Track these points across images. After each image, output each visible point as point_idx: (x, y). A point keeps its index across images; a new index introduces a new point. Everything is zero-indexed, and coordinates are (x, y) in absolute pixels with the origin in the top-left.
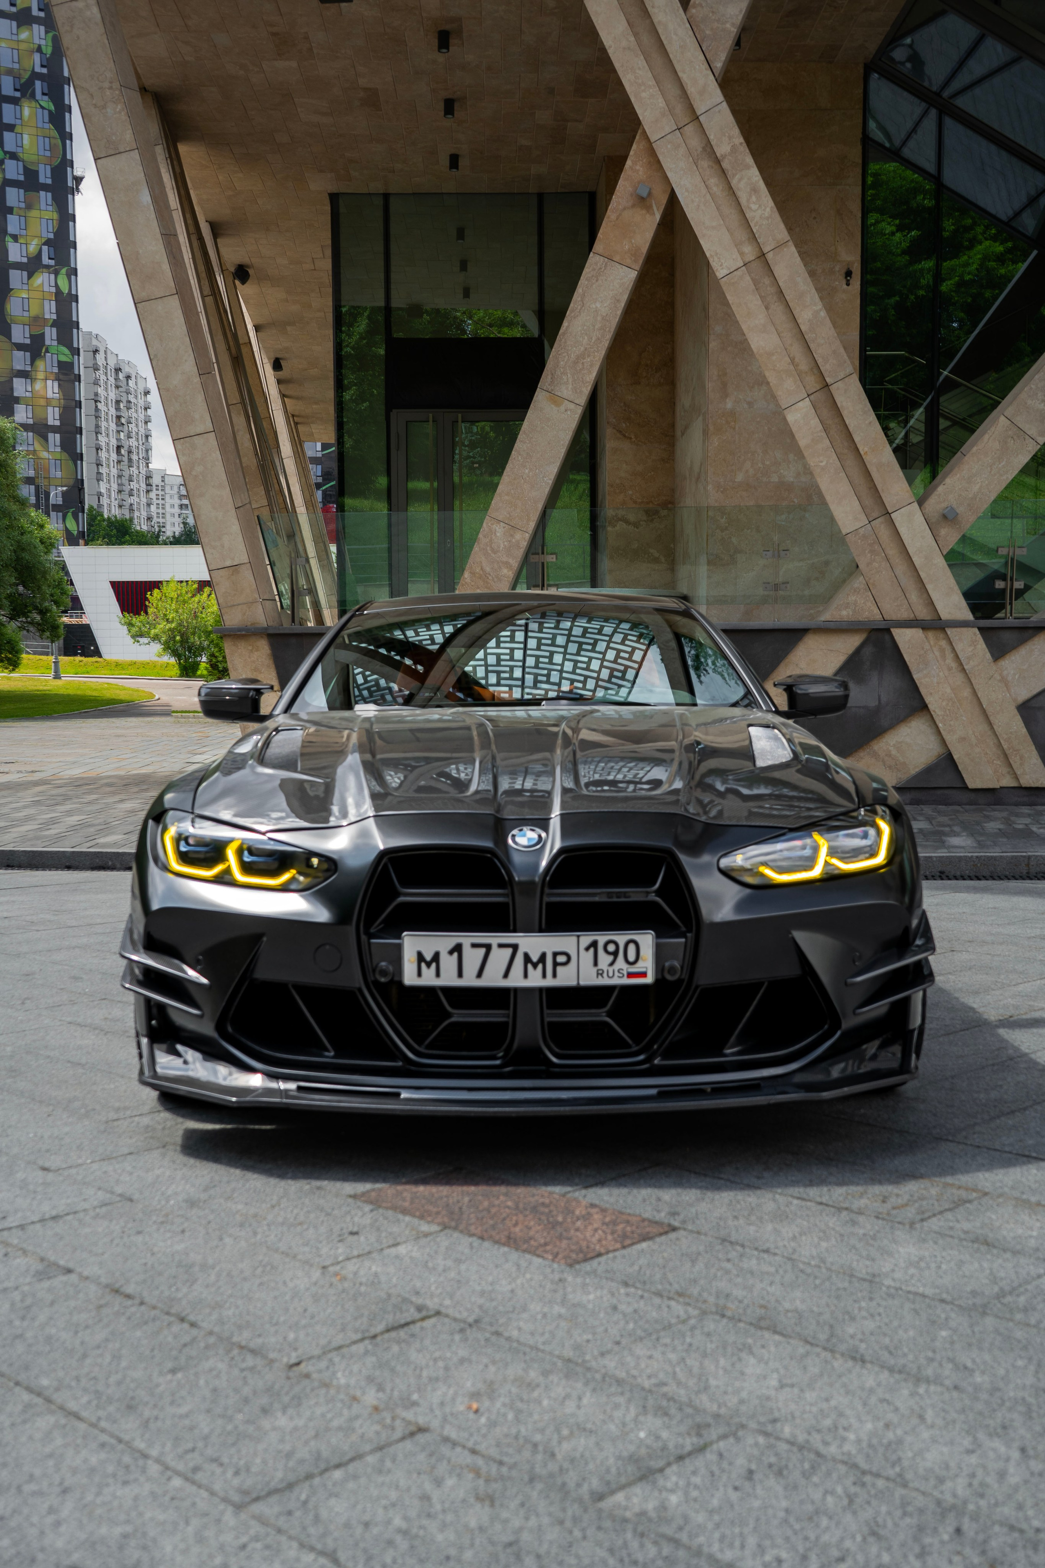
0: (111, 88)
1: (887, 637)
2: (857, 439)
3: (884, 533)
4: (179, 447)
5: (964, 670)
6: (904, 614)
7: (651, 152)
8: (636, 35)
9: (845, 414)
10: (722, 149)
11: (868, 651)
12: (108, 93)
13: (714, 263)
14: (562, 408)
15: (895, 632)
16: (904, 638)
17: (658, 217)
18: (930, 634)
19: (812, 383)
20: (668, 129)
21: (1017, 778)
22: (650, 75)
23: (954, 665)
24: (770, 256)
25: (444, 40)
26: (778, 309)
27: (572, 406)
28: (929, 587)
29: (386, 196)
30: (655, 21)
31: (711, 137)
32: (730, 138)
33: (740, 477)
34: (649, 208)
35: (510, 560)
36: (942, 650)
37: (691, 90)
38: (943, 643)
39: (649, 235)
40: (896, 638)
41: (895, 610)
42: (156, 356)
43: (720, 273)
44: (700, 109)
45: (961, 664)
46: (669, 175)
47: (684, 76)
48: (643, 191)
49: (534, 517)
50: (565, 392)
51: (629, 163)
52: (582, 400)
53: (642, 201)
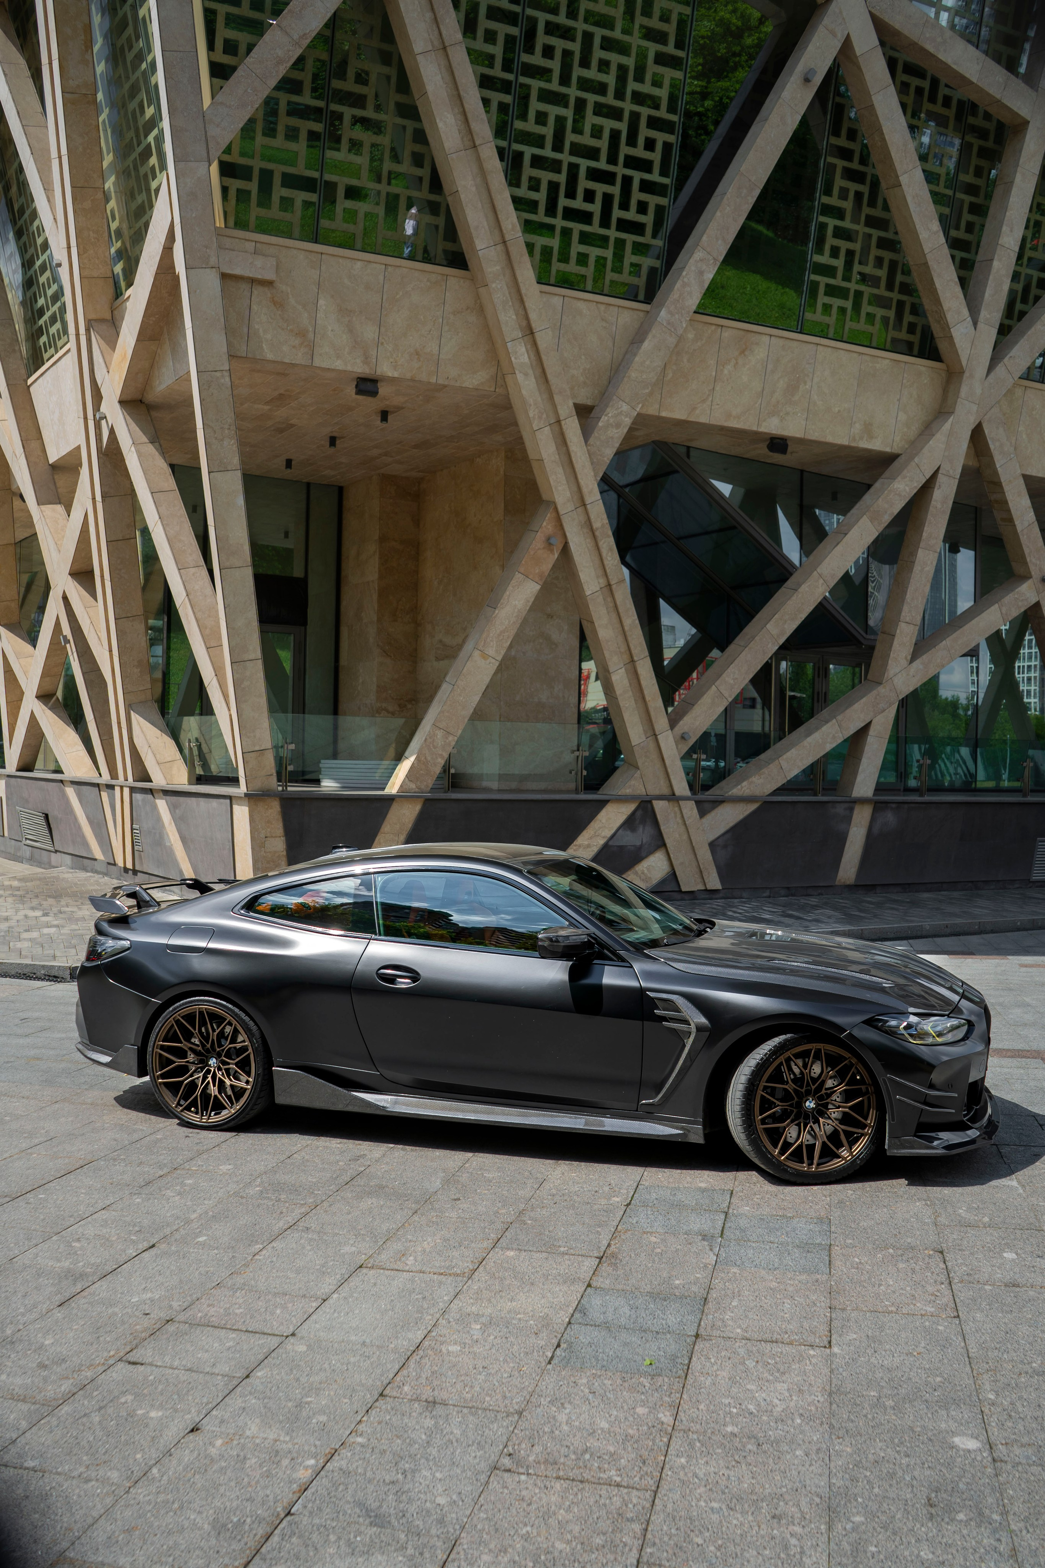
0: (229, 429)
1: (649, 805)
2: (646, 692)
3: (652, 745)
4: (235, 667)
5: (685, 824)
6: (657, 792)
7: (559, 519)
8: (559, 455)
9: (641, 678)
10: (597, 525)
11: (639, 813)
12: (227, 431)
13: (585, 587)
14: (488, 662)
15: (655, 803)
16: (658, 805)
17: (556, 556)
18: (671, 803)
19: (626, 658)
20: (570, 509)
21: (705, 885)
23: (680, 821)
24: (614, 587)
25: (385, 415)
26: (614, 615)
27: (494, 661)
28: (672, 777)
30: (570, 449)
31: (592, 517)
32: (602, 519)
33: (517, 698)
34: (552, 551)
35: (444, 754)
36: (675, 813)
37: (585, 490)
38: (677, 809)
39: (550, 566)
40: (655, 806)
41: (653, 791)
42: (229, 605)
43: (588, 593)
44: (588, 500)
45: (684, 821)
46: (568, 534)
47: (582, 482)
48: (552, 541)
49: (462, 727)
50: (491, 652)
51: (545, 524)
52: (500, 658)
53: (549, 544)
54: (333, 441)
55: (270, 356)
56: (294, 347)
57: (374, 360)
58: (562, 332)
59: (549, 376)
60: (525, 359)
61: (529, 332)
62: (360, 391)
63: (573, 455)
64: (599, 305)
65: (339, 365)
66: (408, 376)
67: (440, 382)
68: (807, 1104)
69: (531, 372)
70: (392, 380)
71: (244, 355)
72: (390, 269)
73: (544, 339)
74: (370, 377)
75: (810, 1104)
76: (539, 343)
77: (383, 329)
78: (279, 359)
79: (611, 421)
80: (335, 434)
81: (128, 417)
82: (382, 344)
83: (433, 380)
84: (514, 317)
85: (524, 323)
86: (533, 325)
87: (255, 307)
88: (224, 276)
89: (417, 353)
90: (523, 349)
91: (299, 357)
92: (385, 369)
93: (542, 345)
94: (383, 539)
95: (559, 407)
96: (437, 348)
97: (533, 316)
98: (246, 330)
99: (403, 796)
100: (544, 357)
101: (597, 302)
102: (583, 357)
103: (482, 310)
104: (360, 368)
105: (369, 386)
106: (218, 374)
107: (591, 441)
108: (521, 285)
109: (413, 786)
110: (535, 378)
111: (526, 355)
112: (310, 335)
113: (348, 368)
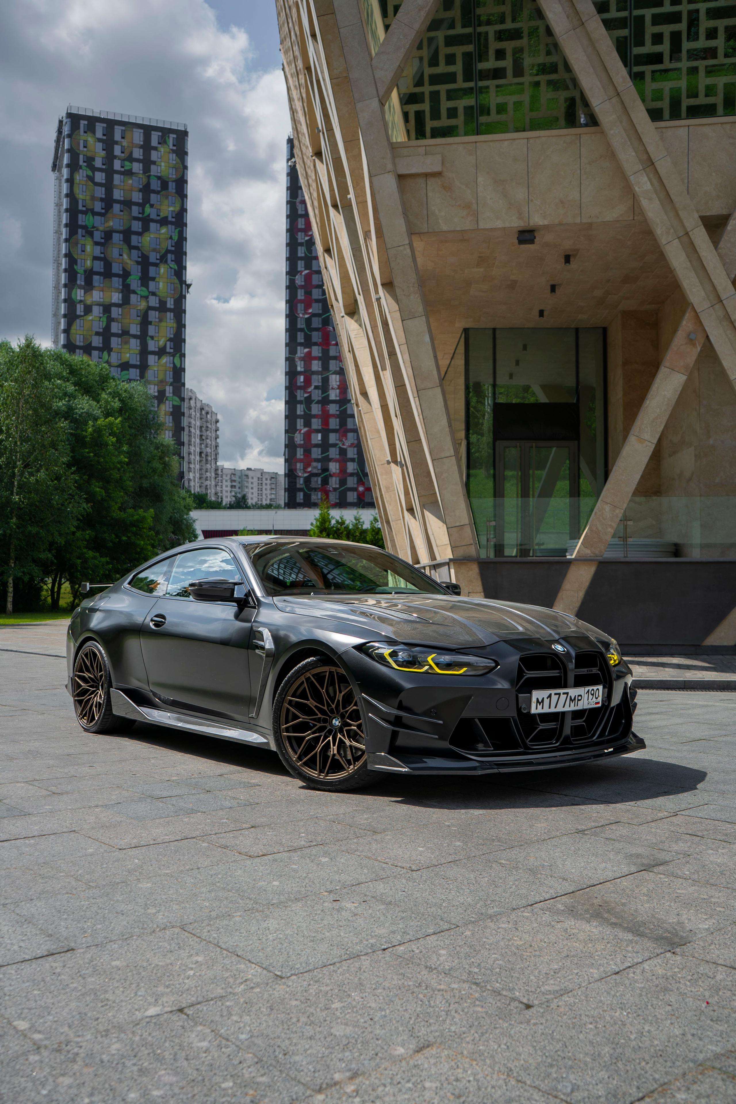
0: (413, 287)
4: (435, 463)
7: (697, 317)
8: (690, 261)
10: (734, 316)
12: (411, 289)
14: (644, 445)
17: (699, 349)
20: (706, 306)
22: (697, 280)
25: (567, 259)
27: (650, 444)
29: (494, 330)
30: (701, 255)
31: (729, 311)
34: (694, 345)
35: (613, 524)
37: (719, 288)
39: (694, 358)
43: (732, 377)
44: (723, 297)
46: (706, 329)
47: (715, 282)
48: (692, 336)
49: (627, 501)
50: (646, 436)
51: (685, 324)
52: (655, 441)
53: (691, 341)
54: (553, 288)
55: (445, 228)
56: (463, 217)
57: (527, 215)
58: (690, 157)
59: (672, 196)
60: (648, 186)
61: (650, 164)
62: (521, 242)
63: (703, 260)
64: (724, 126)
65: (499, 224)
66: (557, 222)
67: (585, 221)
69: (654, 196)
70: (546, 227)
71: (426, 231)
72: (531, 141)
73: (664, 166)
74: (528, 229)
75: (336, 722)
76: (659, 170)
77: (531, 189)
78: (452, 229)
82: (532, 201)
83: (578, 221)
84: (634, 154)
85: (645, 157)
86: (652, 157)
87: (430, 194)
88: (401, 177)
89: (562, 202)
90: (646, 179)
91: (468, 225)
92: (537, 220)
93: (662, 171)
94: (624, 363)
95: (685, 221)
96: (578, 194)
97: (651, 149)
98: (425, 212)
99: (581, 560)
100: (665, 182)
101: (722, 124)
102: (714, 174)
103: (614, 156)
104: (516, 223)
105: (527, 236)
106: (401, 248)
107: (721, 245)
108: (637, 126)
109: (588, 551)
110: (660, 201)
111: (649, 183)
112: (474, 206)
113: (507, 225)
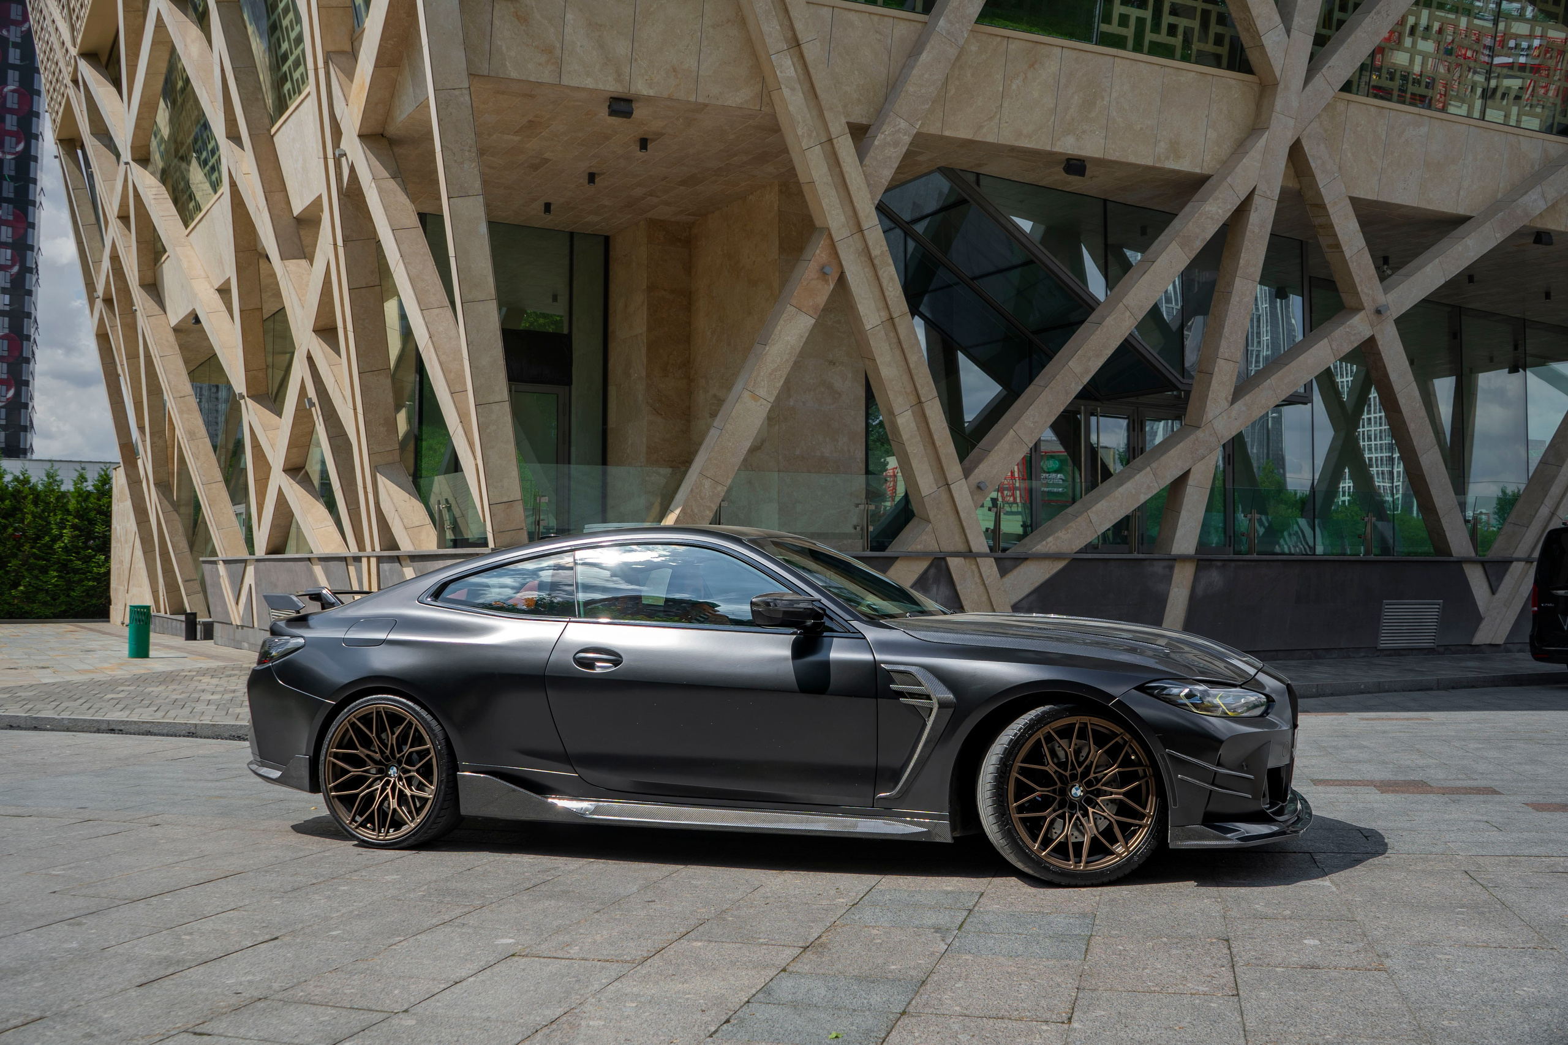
0: (470, 151)
1: (943, 563)
2: (935, 437)
3: (944, 496)
4: (480, 410)
5: (984, 584)
6: (951, 549)
7: (833, 246)
8: (831, 176)
9: (930, 421)
10: (875, 252)
11: (932, 571)
12: (467, 154)
13: (865, 321)
14: (759, 404)
15: (949, 559)
16: (954, 563)
17: (832, 287)
18: (967, 561)
19: (913, 399)
20: (845, 236)
22: (838, 201)
23: (978, 581)
24: (897, 320)
25: (643, 143)
26: (898, 352)
27: (765, 402)
28: (968, 532)
30: (844, 170)
31: (870, 244)
32: (881, 246)
33: (798, 452)
34: (827, 281)
35: (712, 505)
36: (973, 572)
37: (862, 215)
38: (974, 567)
39: (825, 298)
40: (950, 564)
41: (947, 546)
42: (472, 342)
43: (868, 327)
44: (865, 225)
45: (983, 580)
46: (844, 263)
47: (858, 206)
48: (827, 270)
49: (731, 475)
50: (762, 392)
51: (818, 251)
52: (772, 399)
53: (823, 274)
54: (592, 178)
55: (514, 75)
56: (540, 64)
57: (628, 78)
58: (832, 45)
59: (818, 92)
60: (791, 72)
61: (796, 44)
62: (613, 112)
63: (847, 176)
64: (872, 16)
65: (589, 83)
66: (665, 95)
67: (701, 100)
68: (1074, 791)
69: (798, 86)
70: (648, 99)
71: (486, 73)
73: (812, 51)
74: (624, 96)
75: (1077, 792)
76: (806, 55)
77: (636, 45)
78: (524, 78)
79: (888, 139)
80: (593, 170)
81: (368, 152)
82: (636, 60)
83: (692, 99)
84: (778, 28)
85: (790, 34)
86: (800, 36)
87: (497, 22)
89: (675, 70)
90: (789, 62)
91: (546, 76)
92: (640, 87)
93: (809, 58)
94: (651, 288)
95: (830, 125)
96: (696, 64)
97: (799, 26)
98: (487, 47)
100: (812, 71)
101: (870, 13)
102: (856, 73)
103: (745, 23)
104: (611, 86)
105: (623, 106)
106: (457, 92)
107: (867, 161)
110: (803, 93)
111: (792, 68)
112: (558, 52)
113: (601, 87)
